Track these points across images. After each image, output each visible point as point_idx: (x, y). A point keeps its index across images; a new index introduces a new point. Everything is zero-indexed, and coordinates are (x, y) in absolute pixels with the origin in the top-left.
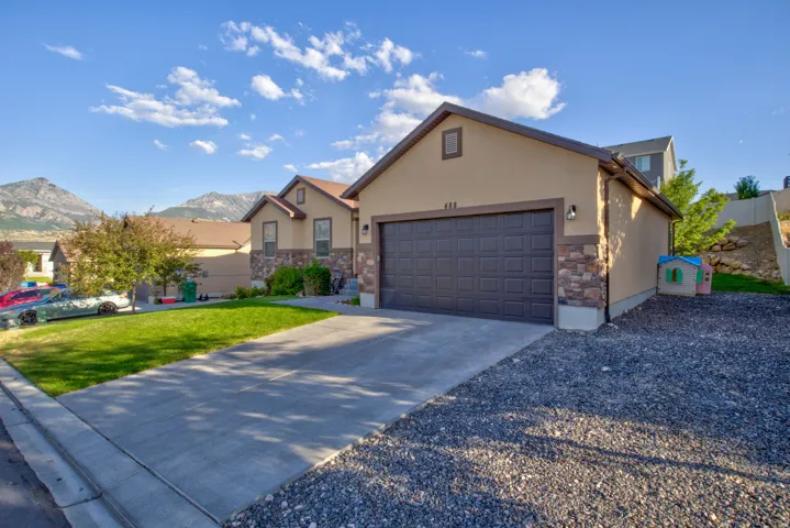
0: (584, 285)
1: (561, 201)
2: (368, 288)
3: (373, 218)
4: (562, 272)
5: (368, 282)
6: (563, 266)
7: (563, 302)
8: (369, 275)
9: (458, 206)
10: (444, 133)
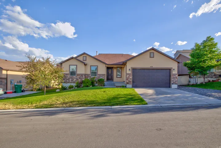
0: (176, 81)
1: (172, 68)
2: (130, 83)
3: (131, 68)
4: (172, 79)
5: (130, 82)
6: (172, 78)
7: (172, 84)
8: (130, 80)
9: (153, 67)
10: (150, 53)
